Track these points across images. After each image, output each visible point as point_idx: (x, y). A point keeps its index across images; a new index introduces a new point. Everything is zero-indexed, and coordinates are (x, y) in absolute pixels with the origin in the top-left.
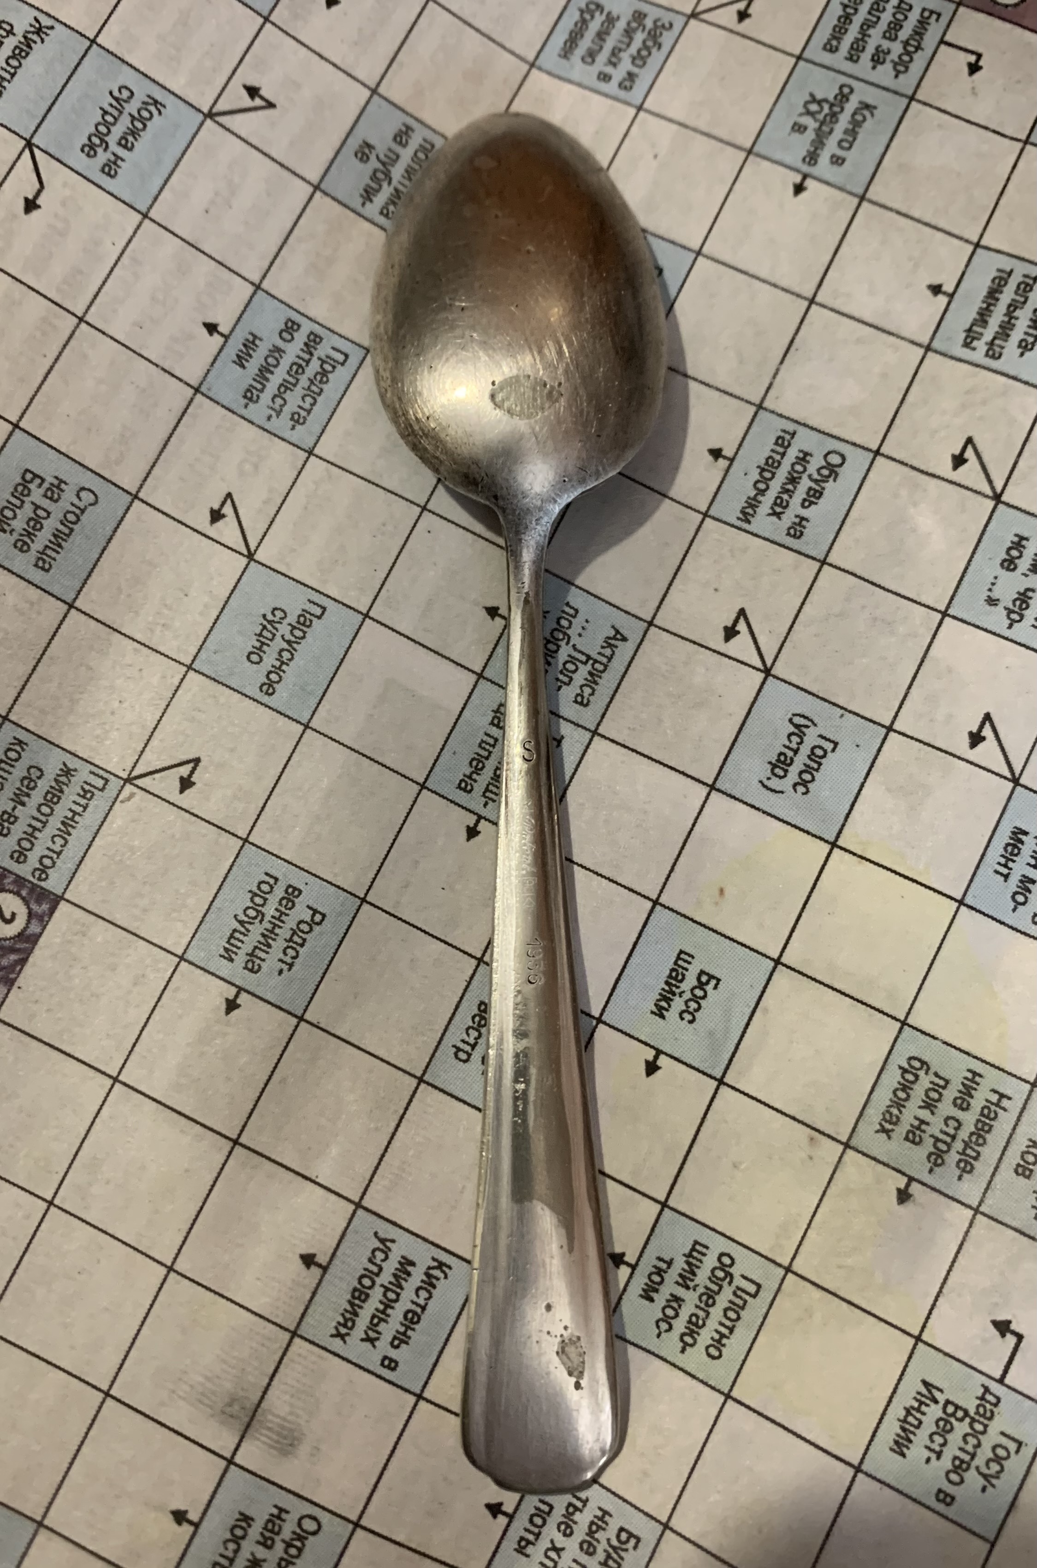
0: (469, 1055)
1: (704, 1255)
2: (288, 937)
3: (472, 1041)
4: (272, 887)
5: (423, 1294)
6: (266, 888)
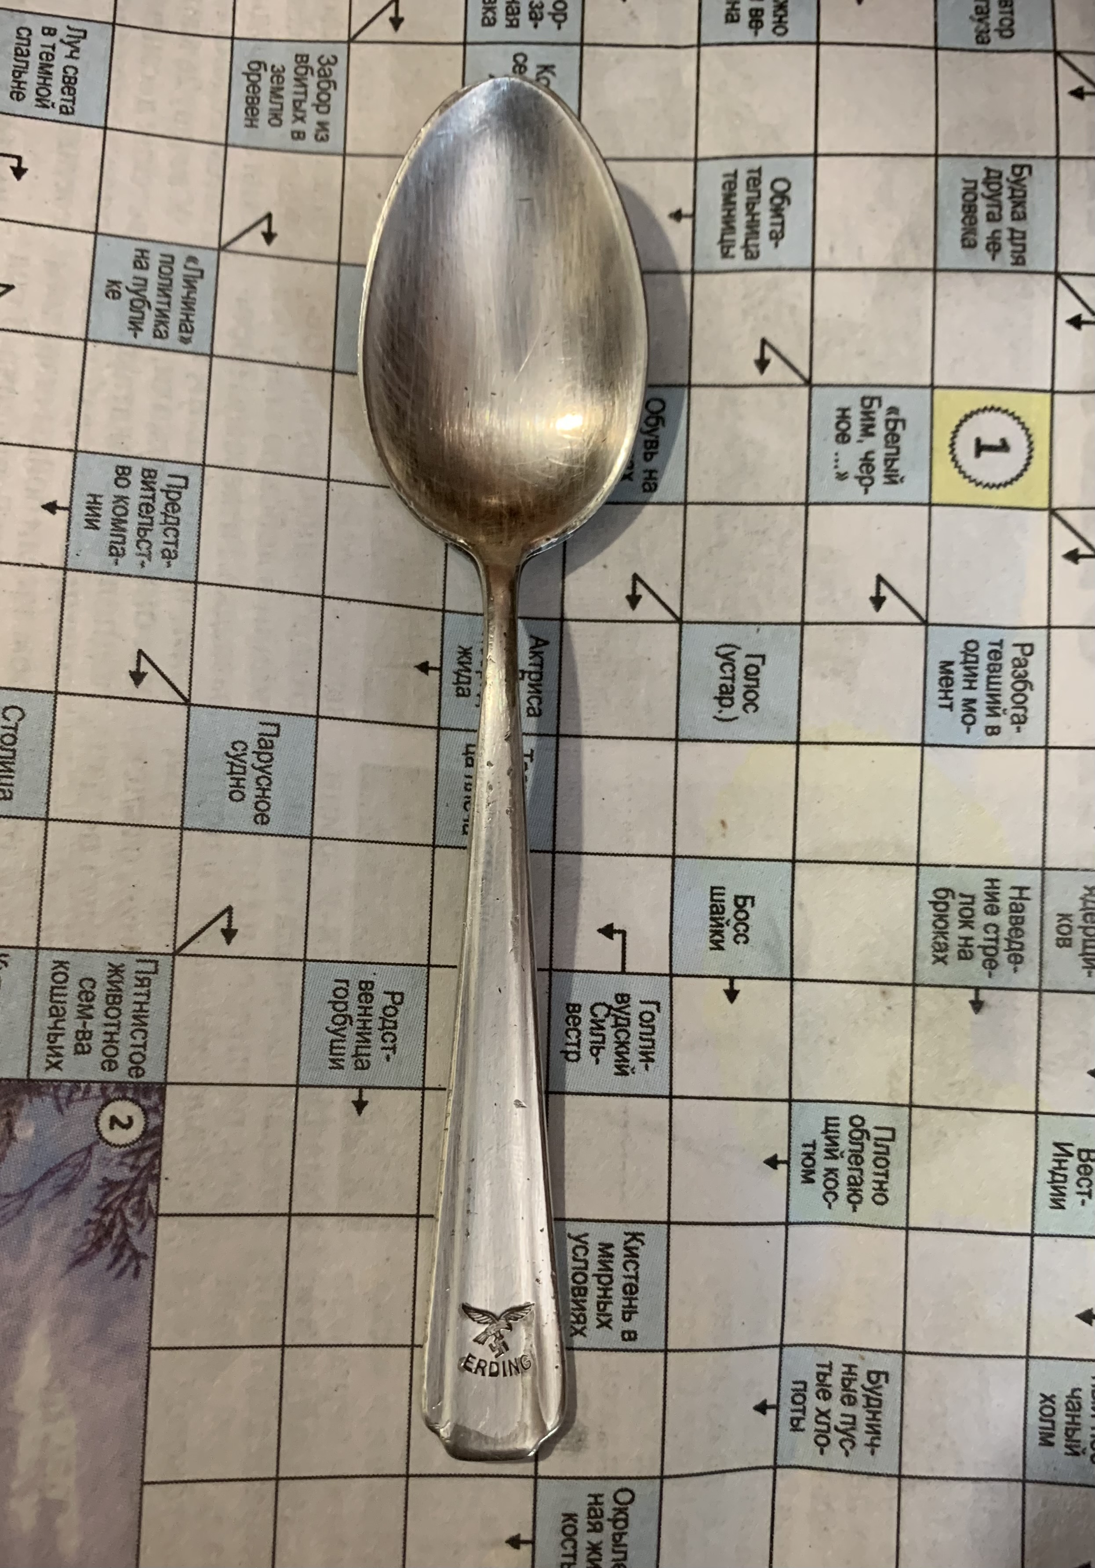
0: (578, 1053)
1: (837, 1125)
2: (380, 1026)
3: (574, 1040)
4: (346, 990)
5: (631, 1266)
6: (341, 993)
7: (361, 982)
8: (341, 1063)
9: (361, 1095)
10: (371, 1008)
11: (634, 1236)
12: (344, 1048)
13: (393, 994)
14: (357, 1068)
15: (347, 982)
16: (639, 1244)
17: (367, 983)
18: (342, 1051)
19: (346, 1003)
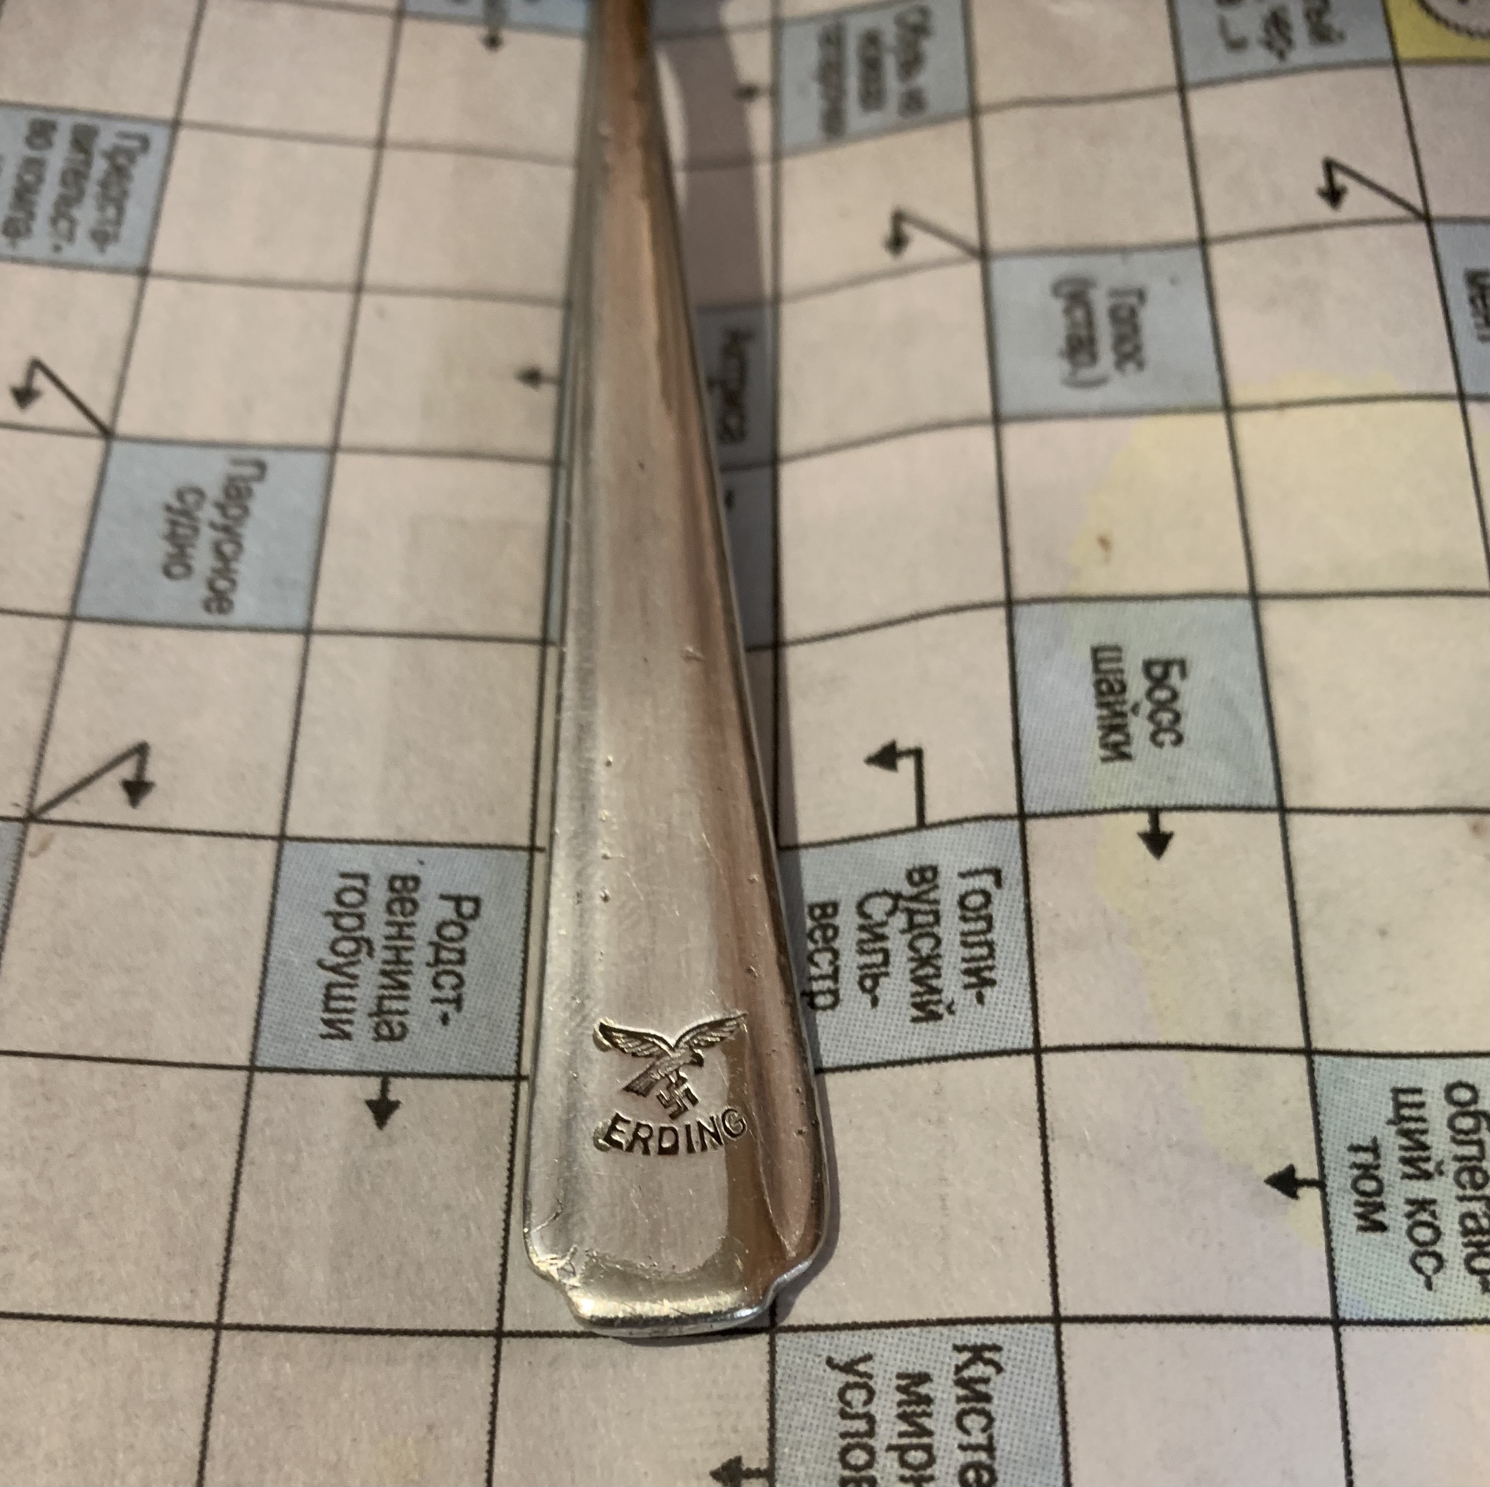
0: (835, 993)
1: (1421, 1105)
2: (431, 959)
3: (827, 969)
4: (363, 893)
5: (974, 1422)
6: (351, 898)
7: (393, 878)
8: (347, 1028)
9: (384, 1089)
10: (411, 925)
11: (978, 1353)
12: (352, 999)
13: (458, 900)
14: (379, 1037)
15: (365, 878)
16: (990, 1371)
17: (404, 879)
18: (350, 1005)
19: (360, 917)
